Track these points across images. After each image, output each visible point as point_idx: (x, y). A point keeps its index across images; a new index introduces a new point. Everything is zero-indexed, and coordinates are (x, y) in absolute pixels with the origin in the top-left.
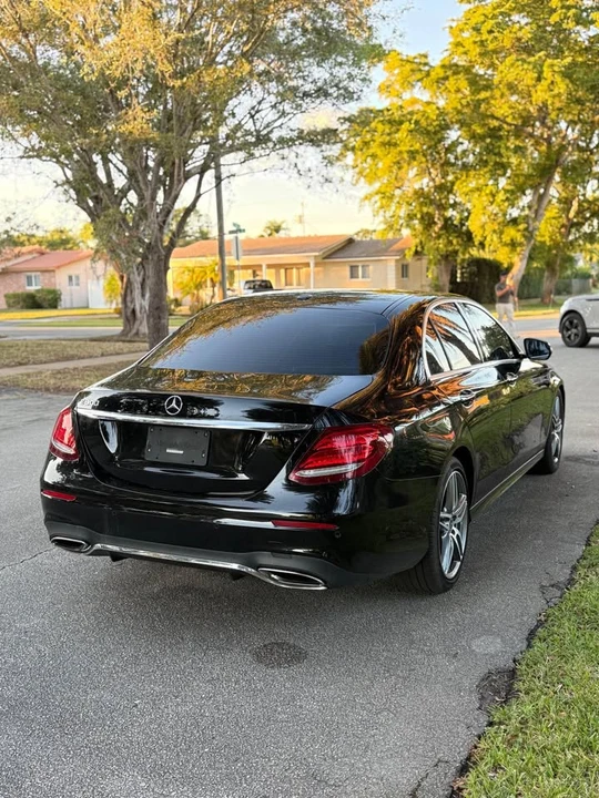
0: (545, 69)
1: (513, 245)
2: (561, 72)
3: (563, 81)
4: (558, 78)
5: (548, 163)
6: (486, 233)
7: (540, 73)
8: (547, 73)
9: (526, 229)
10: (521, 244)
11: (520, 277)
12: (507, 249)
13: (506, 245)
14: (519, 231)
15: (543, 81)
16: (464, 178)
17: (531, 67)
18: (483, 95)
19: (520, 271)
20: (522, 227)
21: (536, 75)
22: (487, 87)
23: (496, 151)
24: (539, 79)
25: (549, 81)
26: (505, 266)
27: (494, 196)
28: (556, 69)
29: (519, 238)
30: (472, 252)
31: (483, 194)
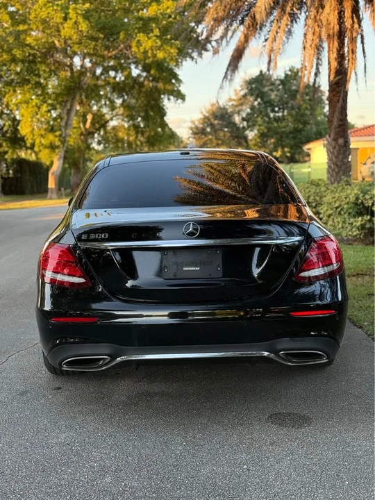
0: (70, 11)
1: (52, 147)
2: (82, 14)
3: (84, 22)
4: (80, 19)
5: (72, 84)
6: (35, 137)
7: (67, 14)
8: (72, 14)
9: (60, 135)
10: (58, 147)
11: (59, 172)
12: (47, 151)
13: (46, 147)
14: (56, 136)
15: (68, 21)
16: (11, 92)
17: (59, 8)
18: (21, 27)
19: (58, 168)
20: (58, 133)
21: (64, 15)
22: (24, 22)
23: (36, 72)
24: (65, 19)
25: (74, 21)
26: (48, 163)
27: (39, 108)
28: (79, 12)
29: (57, 143)
30: (19, 154)
31: (30, 106)
